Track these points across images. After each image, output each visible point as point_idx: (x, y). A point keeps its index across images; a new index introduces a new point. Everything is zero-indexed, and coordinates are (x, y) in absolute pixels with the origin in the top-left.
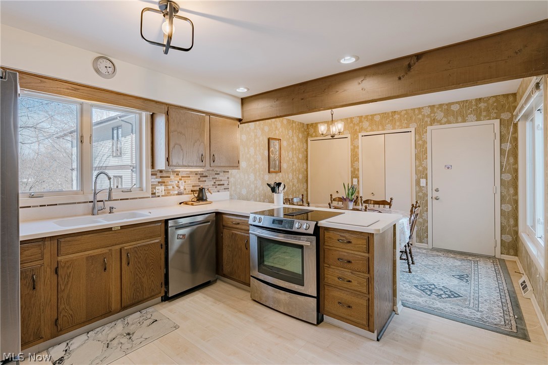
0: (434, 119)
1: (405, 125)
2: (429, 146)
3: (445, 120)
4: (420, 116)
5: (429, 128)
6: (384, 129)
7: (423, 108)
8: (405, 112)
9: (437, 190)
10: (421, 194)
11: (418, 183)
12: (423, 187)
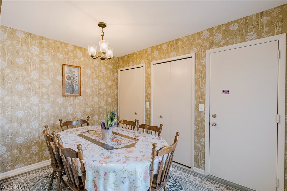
0: (213, 42)
1: (186, 51)
2: (207, 70)
3: (223, 41)
4: (200, 41)
5: (208, 52)
6: (169, 57)
7: (202, 32)
8: (186, 38)
9: (214, 116)
10: (199, 119)
11: (197, 108)
12: (202, 112)
